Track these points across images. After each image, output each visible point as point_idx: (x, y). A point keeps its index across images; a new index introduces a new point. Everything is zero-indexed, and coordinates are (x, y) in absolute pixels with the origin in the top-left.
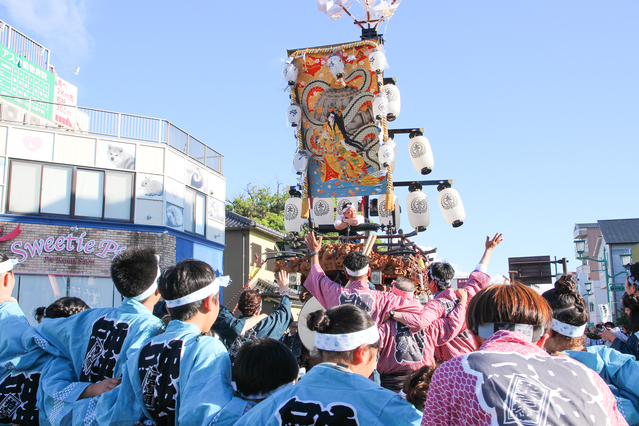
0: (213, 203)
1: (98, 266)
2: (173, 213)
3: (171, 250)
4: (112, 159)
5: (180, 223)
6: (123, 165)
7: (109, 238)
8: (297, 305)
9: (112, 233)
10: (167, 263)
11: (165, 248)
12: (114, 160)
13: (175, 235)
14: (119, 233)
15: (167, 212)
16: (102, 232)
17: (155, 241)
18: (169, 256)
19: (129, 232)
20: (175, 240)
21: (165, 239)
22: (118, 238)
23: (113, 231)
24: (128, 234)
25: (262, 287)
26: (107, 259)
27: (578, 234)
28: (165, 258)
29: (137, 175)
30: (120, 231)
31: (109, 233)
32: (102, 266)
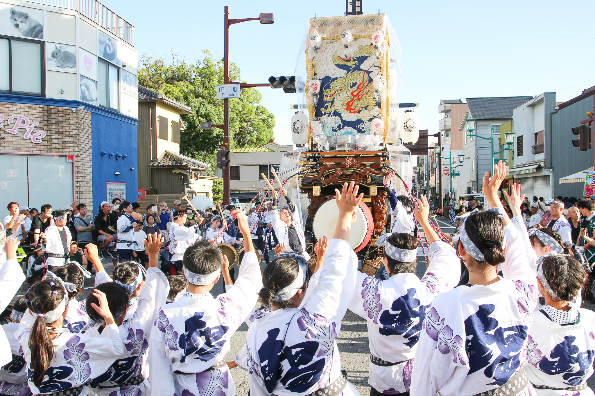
0: (126, 76)
1: (9, 143)
2: (86, 86)
3: (86, 125)
4: (17, 26)
5: (94, 97)
6: (30, 33)
7: (19, 112)
8: (204, 177)
9: (22, 107)
10: (83, 139)
11: (80, 124)
12: (19, 27)
13: (90, 110)
14: (29, 108)
15: (81, 86)
16: (11, 106)
17: (69, 116)
18: (84, 132)
19: (41, 106)
20: (90, 115)
21: (80, 114)
22: (30, 113)
23: (23, 105)
24: (40, 109)
25: (170, 159)
26: (18, 135)
27: (443, 109)
28: (80, 134)
29: (47, 45)
30: (31, 105)
31: (19, 107)
32: (14, 143)
